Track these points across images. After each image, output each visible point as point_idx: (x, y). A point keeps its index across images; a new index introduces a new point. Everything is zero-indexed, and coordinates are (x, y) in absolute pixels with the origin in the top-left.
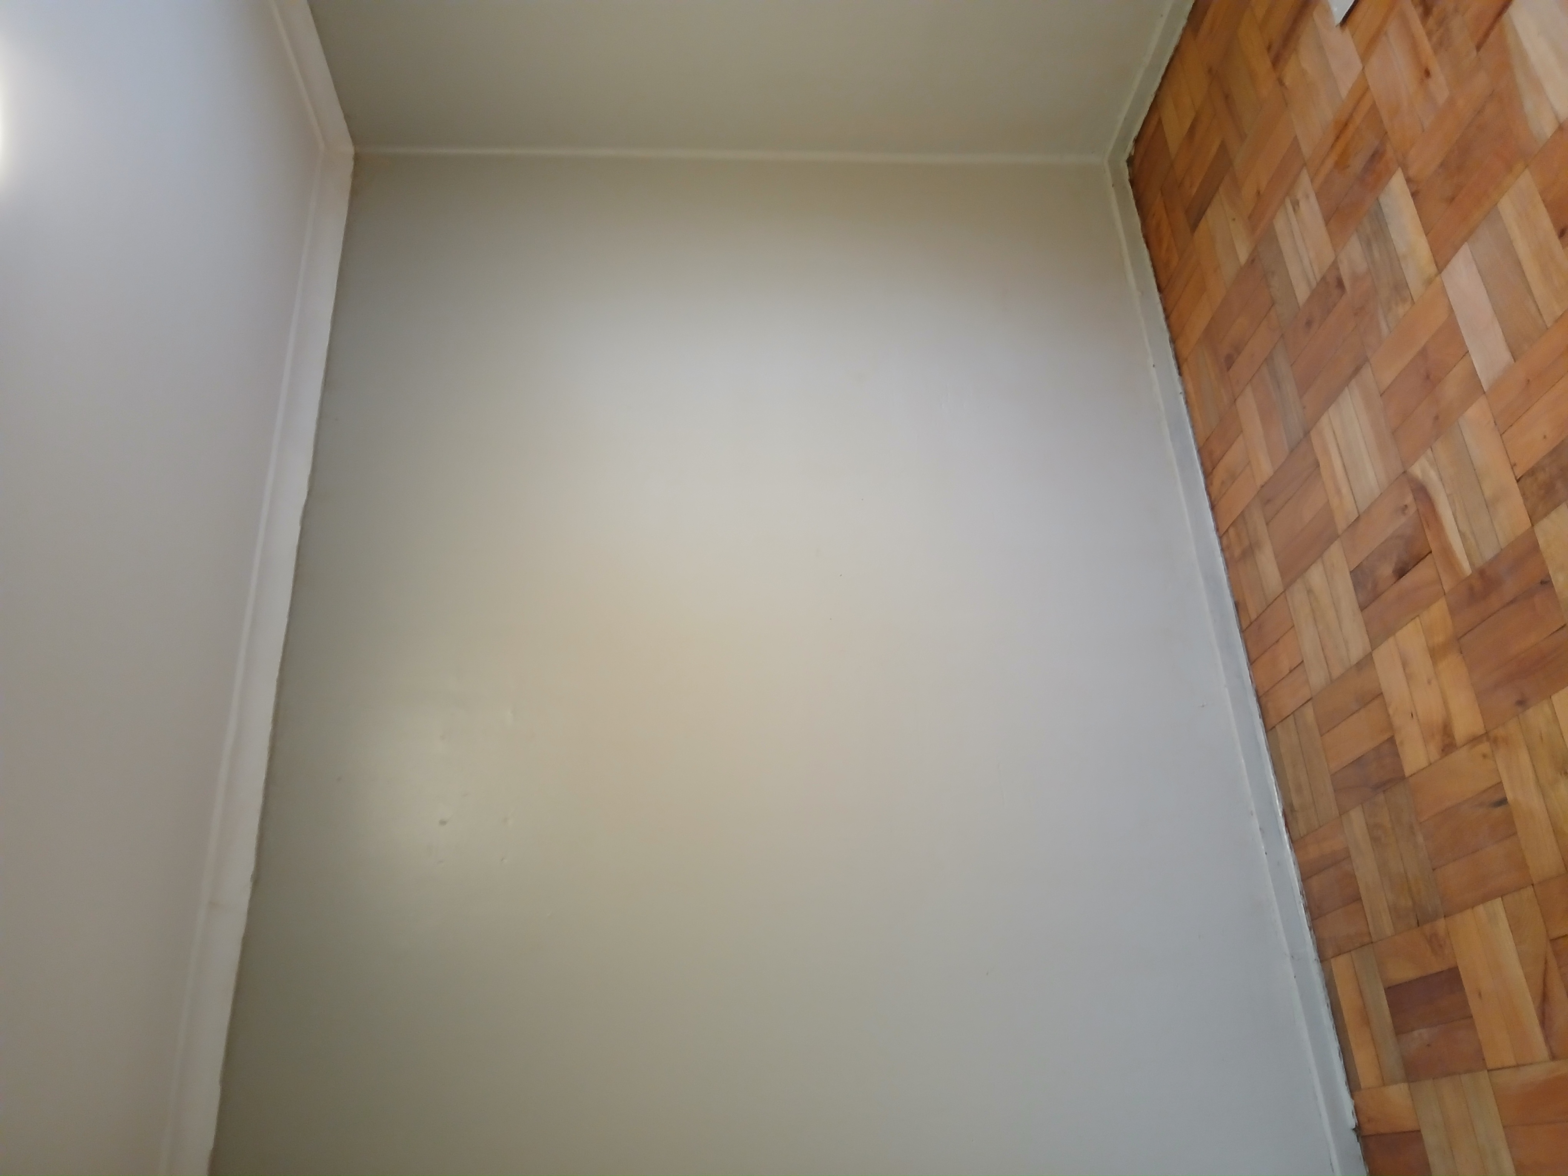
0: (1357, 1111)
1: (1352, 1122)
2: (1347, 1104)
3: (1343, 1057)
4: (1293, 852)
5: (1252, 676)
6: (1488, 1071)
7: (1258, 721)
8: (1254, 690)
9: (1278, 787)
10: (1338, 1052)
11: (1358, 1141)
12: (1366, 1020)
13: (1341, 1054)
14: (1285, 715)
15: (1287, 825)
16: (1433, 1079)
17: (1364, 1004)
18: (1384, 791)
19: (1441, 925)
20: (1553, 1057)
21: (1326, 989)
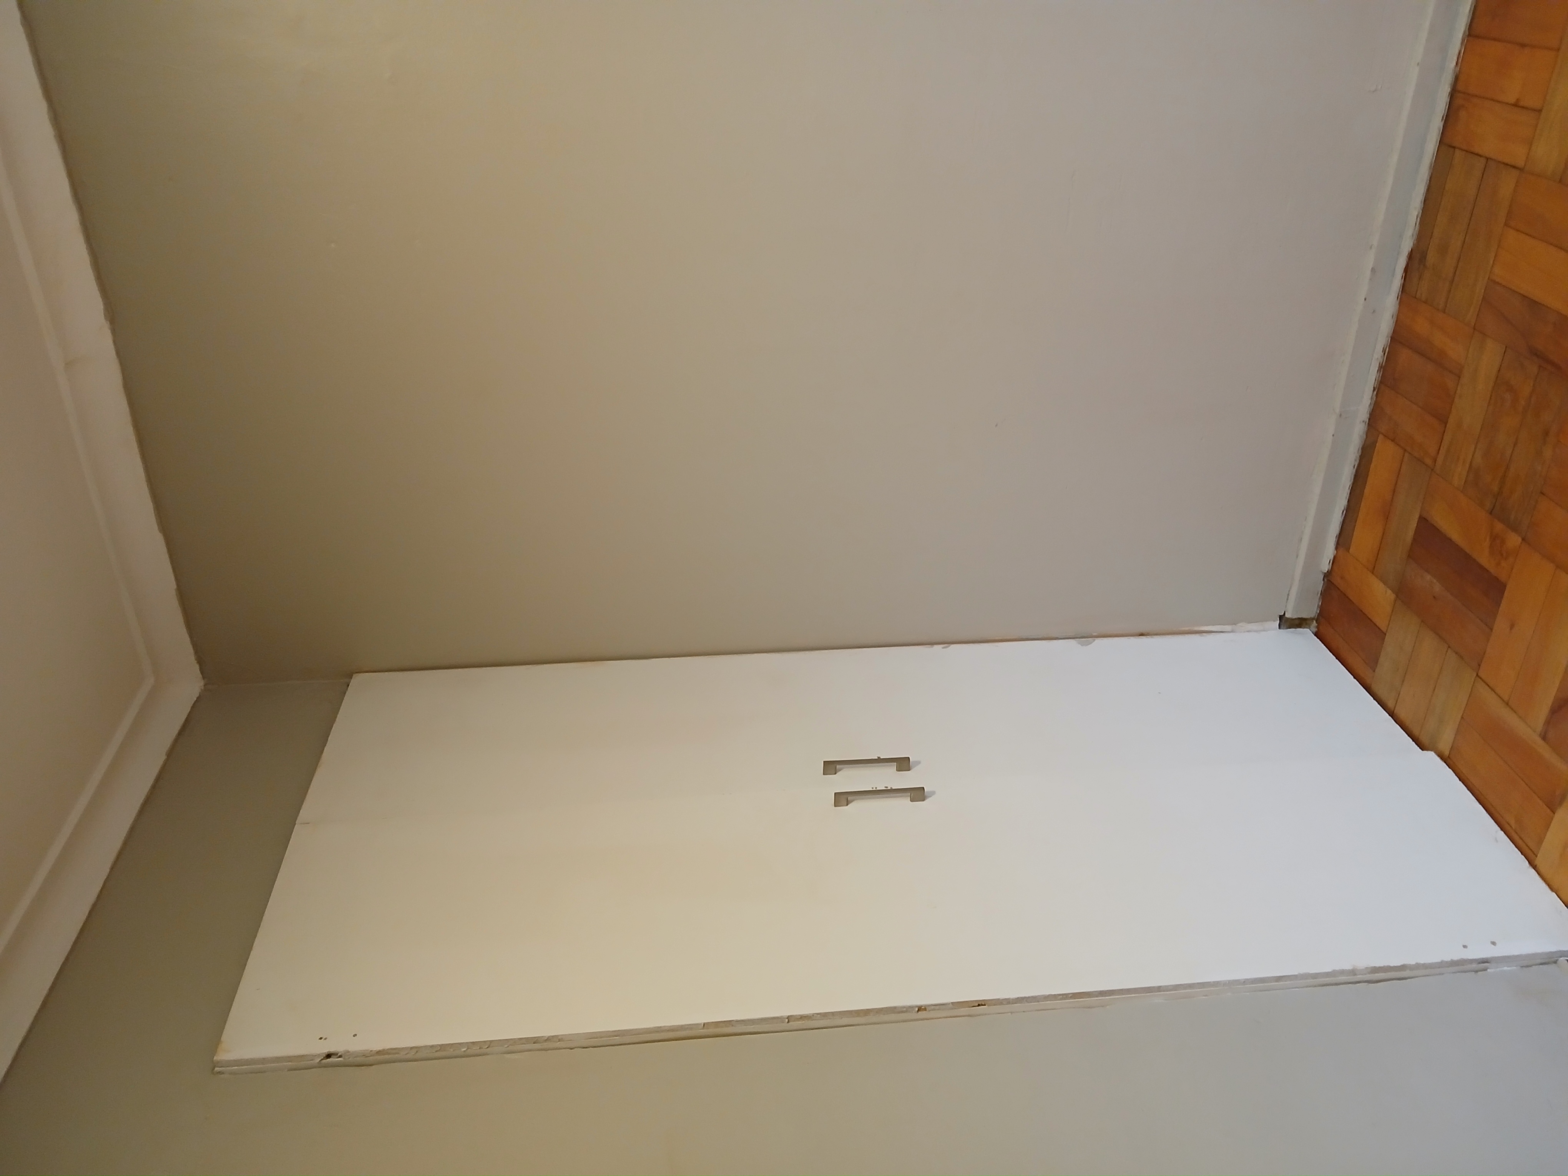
0: (1334, 561)
1: (1326, 567)
2: (1329, 551)
3: (1344, 517)
4: (1398, 302)
5: (1462, 54)
6: (1477, 675)
7: (1437, 124)
8: (1454, 77)
9: (1419, 219)
10: (1343, 509)
11: (1324, 580)
12: (1386, 513)
13: (1345, 512)
14: (1477, 150)
15: (1406, 270)
16: (1422, 621)
17: (1392, 500)
18: (1540, 367)
19: (1513, 540)
20: (1544, 737)
21: (1360, 451)
